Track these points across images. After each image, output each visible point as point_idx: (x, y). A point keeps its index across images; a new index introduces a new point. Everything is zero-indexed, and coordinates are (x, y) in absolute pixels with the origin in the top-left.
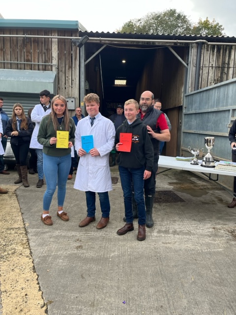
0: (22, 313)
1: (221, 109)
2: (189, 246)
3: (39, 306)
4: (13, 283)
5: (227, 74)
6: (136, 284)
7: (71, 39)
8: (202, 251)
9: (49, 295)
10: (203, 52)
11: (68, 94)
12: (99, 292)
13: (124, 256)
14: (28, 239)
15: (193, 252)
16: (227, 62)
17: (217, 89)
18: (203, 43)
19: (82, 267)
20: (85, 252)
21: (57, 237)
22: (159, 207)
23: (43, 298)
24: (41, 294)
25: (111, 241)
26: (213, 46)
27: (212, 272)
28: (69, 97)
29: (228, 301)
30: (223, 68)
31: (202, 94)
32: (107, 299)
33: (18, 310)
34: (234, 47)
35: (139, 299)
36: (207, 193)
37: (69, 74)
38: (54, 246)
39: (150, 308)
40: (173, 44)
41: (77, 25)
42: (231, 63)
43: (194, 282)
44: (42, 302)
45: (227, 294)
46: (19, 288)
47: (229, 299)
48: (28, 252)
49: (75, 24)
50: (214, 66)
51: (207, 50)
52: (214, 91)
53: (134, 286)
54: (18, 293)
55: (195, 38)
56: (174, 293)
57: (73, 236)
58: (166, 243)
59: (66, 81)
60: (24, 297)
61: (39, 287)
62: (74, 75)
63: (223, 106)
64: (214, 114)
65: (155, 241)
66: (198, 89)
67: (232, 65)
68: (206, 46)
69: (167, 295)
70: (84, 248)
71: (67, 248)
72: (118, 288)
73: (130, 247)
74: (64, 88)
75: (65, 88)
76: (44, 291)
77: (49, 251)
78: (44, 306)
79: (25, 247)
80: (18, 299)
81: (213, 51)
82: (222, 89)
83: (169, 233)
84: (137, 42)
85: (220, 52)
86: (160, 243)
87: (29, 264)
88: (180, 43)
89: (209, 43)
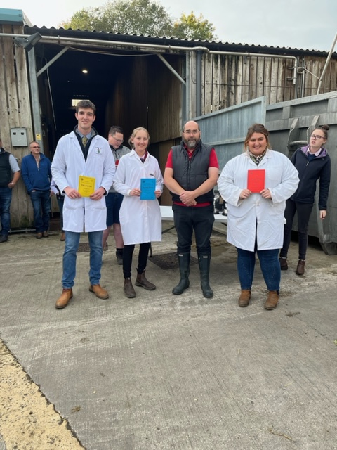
0: (35, 436)
1: (235, 140)
2: (223, 315)
3: (56, 423)
4: (4, 402)
5: (235, 94)
6: (174, 369)
7: (14, 38)
8: (240, 319)
9: (65, 407)
10: (203, 64)
11: (14, 123)
12: (131, 388)
13: (148, 340)
14: (3, 342)
15: (230, 321)
16: (233, 78)
17: (227, 115)
18: (203, 51)
19: (98, 363)
20: (94, 344)
21: (46, 332)
22: (173, 274)
23: (57, 413)
24: (52, 408)
25: (125, 326)
26: (216, 56)
27: (256, 339)
28: (16, 128)
29: (284, 368)
30: (229, 86)
31: (208, 121)
32: (143, 394)
33: (28, 434)
34: (241, 58)
35: (183, 386)
36: (227, 249)
37: (12, 90)
38: (47, 345)
39: (200, 393)
40: (164, 51)
41: (21, 16)
42: (238, 79)
43: (240, 354)
44: (57, 417)
45: (279, 360)
46: (17, 407)
47: (283, 365)
48: (10, 359)
49: (17, 14)
50: (218, 83)
51: (209, 61)
52: (224, 116)
53: (172, 372)
54: (19, 413)
55: (192, 44)
56: (222, 371)
57: (69, 327)
58: (196, 317)
59: (10, 102)
60: (30, 417)
61: (47, 399)
62: (21, 93)
63: (237, 137)
64: (227, 148)
65: (181, 316)
66: (201, 115)
67: (239, 82)
68: (206, 55)
69: (214, 375)
70: (91, 339)
71: (67, 344)
72: (154, 378)
73: (152, 328)
74: (7, 113)
75: (9, 113)
76: (56, 403)
77: (42, 352)
78: (62, 421)
79: (4, 353)
80: (22, 420)
81: (216, 63)
82: (234, 114)
83: (196, 304)
84: (114, 45)
85: (224, 64)
86: (188, 317)
87: (20, 373)
88: (174, 50)
89: (211, 52)
